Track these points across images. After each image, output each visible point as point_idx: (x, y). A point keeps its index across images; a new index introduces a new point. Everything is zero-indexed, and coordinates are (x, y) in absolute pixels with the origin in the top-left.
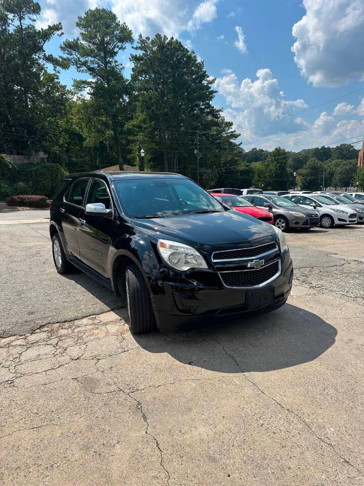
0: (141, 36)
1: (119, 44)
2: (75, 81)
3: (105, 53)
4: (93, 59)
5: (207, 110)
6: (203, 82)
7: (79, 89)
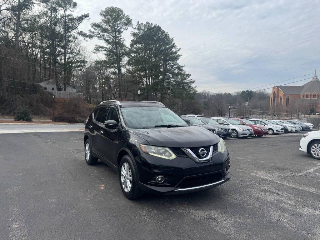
0: (138, 22)
1: (124, 27)
2: (96, 45)
3: (116, 32)
4: (108, 34)
5: (175, 66)
6: (173, 49)
7: (98, 51)
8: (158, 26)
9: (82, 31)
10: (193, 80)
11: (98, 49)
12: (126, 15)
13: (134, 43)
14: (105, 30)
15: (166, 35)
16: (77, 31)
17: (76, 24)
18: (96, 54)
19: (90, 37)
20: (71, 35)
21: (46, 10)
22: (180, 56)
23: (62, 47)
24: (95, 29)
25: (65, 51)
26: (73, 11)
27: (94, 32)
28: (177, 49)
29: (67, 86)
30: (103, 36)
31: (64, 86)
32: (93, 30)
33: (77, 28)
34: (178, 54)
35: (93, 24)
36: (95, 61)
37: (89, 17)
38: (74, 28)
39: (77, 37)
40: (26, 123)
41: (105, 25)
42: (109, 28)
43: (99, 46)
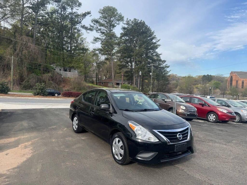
0: (127, 19)
1: (117, 22)
2: (95, 37)
3: (110, 26)
4: (104, 28)
5: (154, 54)
6: (153, 41)
7: (96, 41)
8: (144, 21)
10: (168, 65)
11: (96, 40)
12: (118, 13)
13: (123, 35)
14: (102, 25)
15: (149, 28)
16: (81, 25)
17: (80, 19)
18: (94, 44)
19: (91, 30)
20: (76, 28)
21: (58, 8)
22: (160, 45)
23: (69, 38)
24: (94, 23)
25: (71, 41)
26: (78, 9)
27: (93, 26)
28: (157, 40)
30: (100, 29)
31: (69, 69)
32: (92, 25)
33: (80, 22)
34: (157, 44)
35: (93, 20)
36: (93, 49)
37: (91, 14)
38: (78, 23)
39: (80, 30)
40: (43, 97)
41: (102, 21)
42: (105, 23)
43: (97, 37)
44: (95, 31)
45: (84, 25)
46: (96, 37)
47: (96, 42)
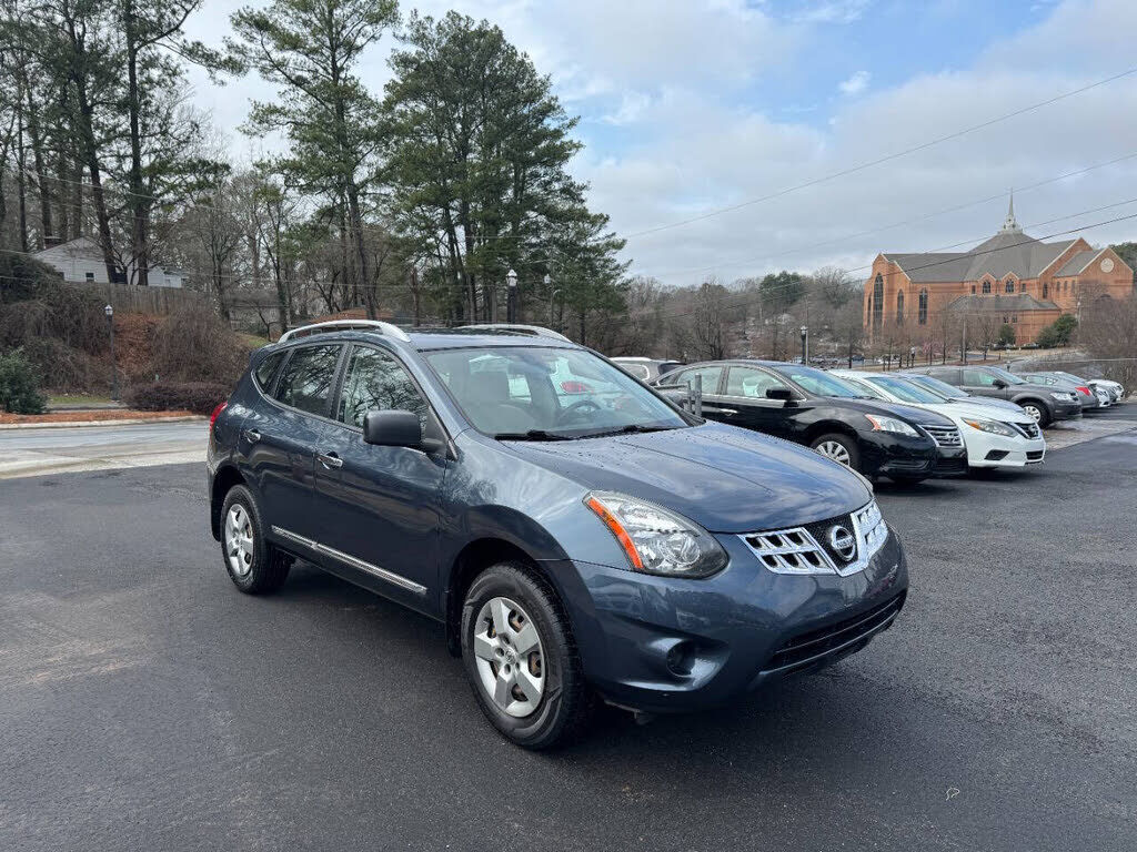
0: (415, 13)
1: (368, 28)
2: (256, 105)
3: (333, 49)
4: (303, 57)
5: (556, 186)
6: (547, 121)
7: (266, 125)
8: (496, 27)
9: (199, 44)
10: (618, 238)
11: (265, 116)
13: (399, 93)
14: (293, 43)
15: (522, 63)
16: (180, 42)
17: (174, 12)
18: (256, 138)
19: (235, 67)
20: (157, 59)
22: (578, 146)
23: (121, 107)
24: (247, 34)
25: (134, 124)
27: (245, 48)
28: (567, 122)
29: (150, 265)
30: (278, 66)
31: (136, 267)
32: (239, 40)
33: (177, 28)
34: (565, 139)
35: (241, 16)
36: (256, 165)
38: (165, 30)
39: (178, 66)
40: (23, 421)
41: (289, 19)
42: (306, 31)
43: (266, 106)
44: (254, 73)
45: (194, 41)
46: (265, 102)
47: (268, 129)
